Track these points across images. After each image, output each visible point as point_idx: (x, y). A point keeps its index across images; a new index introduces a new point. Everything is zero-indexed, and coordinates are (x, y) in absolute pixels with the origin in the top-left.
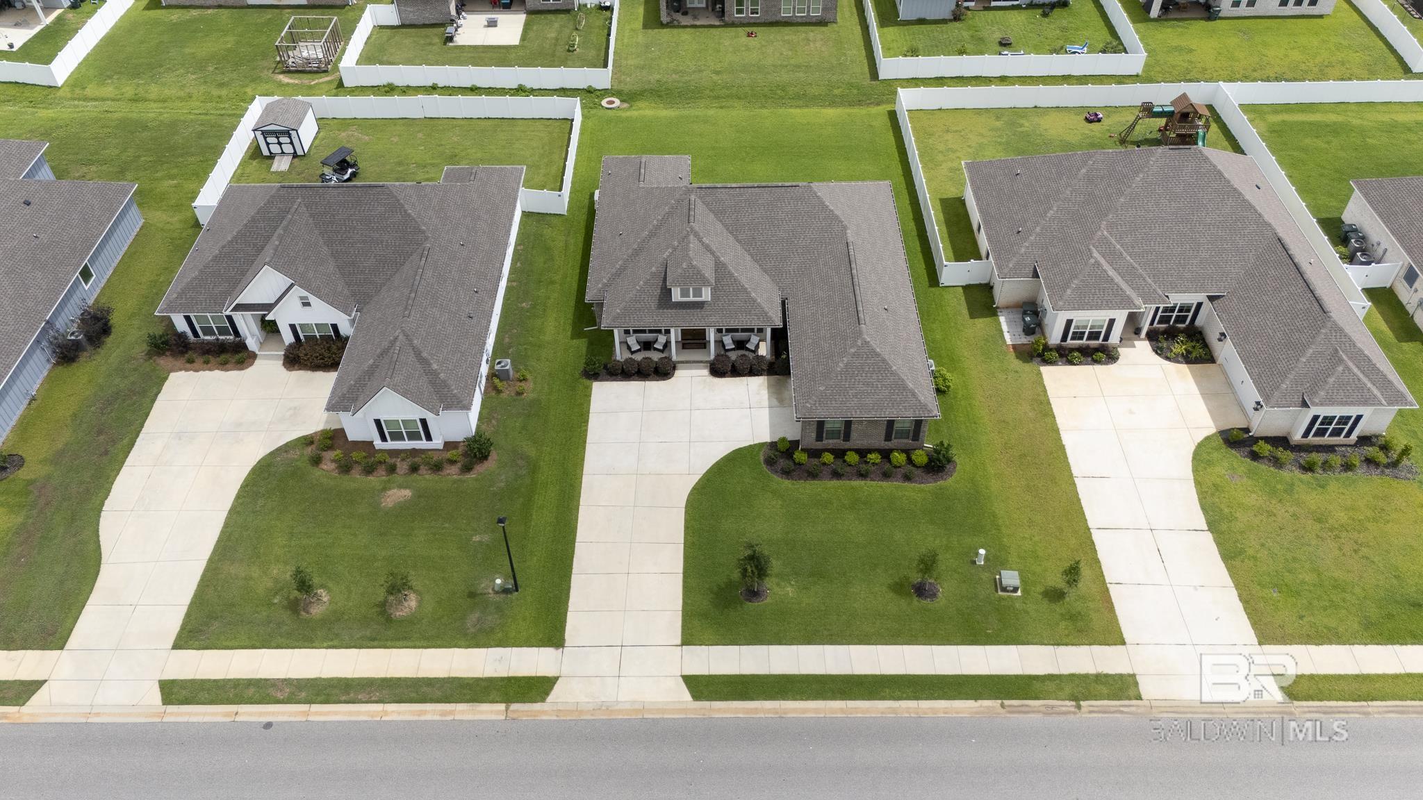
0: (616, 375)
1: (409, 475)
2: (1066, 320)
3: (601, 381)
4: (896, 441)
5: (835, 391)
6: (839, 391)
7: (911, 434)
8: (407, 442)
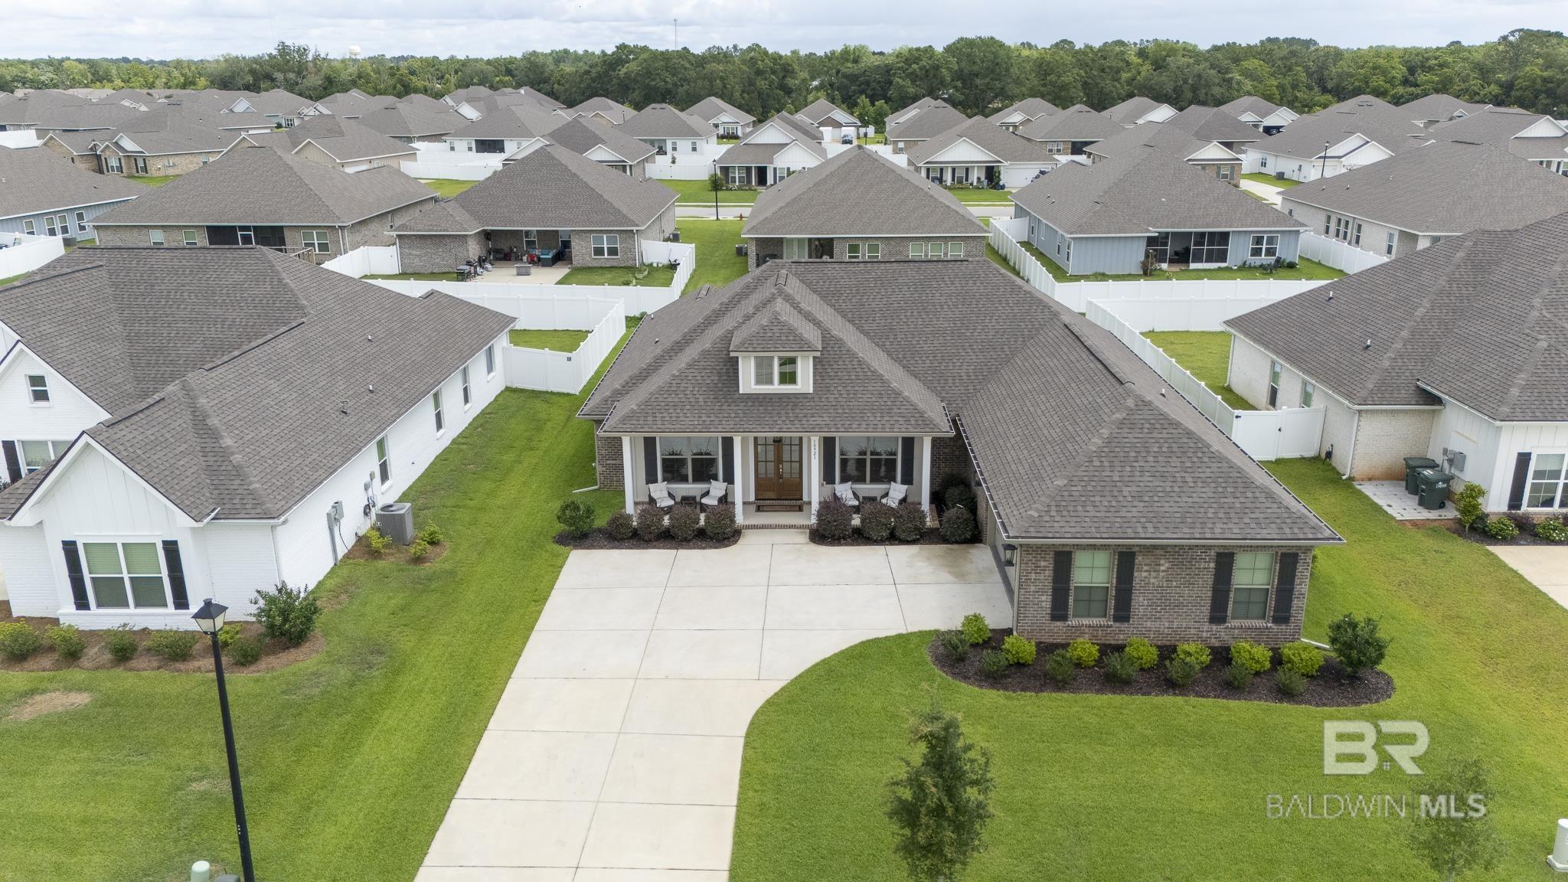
0: (623, 539)
1: (108, 669)
2: (1516, 456)
3: (588, 548)
4: (1236, 623)
5: (1089, 488)
6: (1099, 488)
7: (1272, 603)
8: (132, 609)
